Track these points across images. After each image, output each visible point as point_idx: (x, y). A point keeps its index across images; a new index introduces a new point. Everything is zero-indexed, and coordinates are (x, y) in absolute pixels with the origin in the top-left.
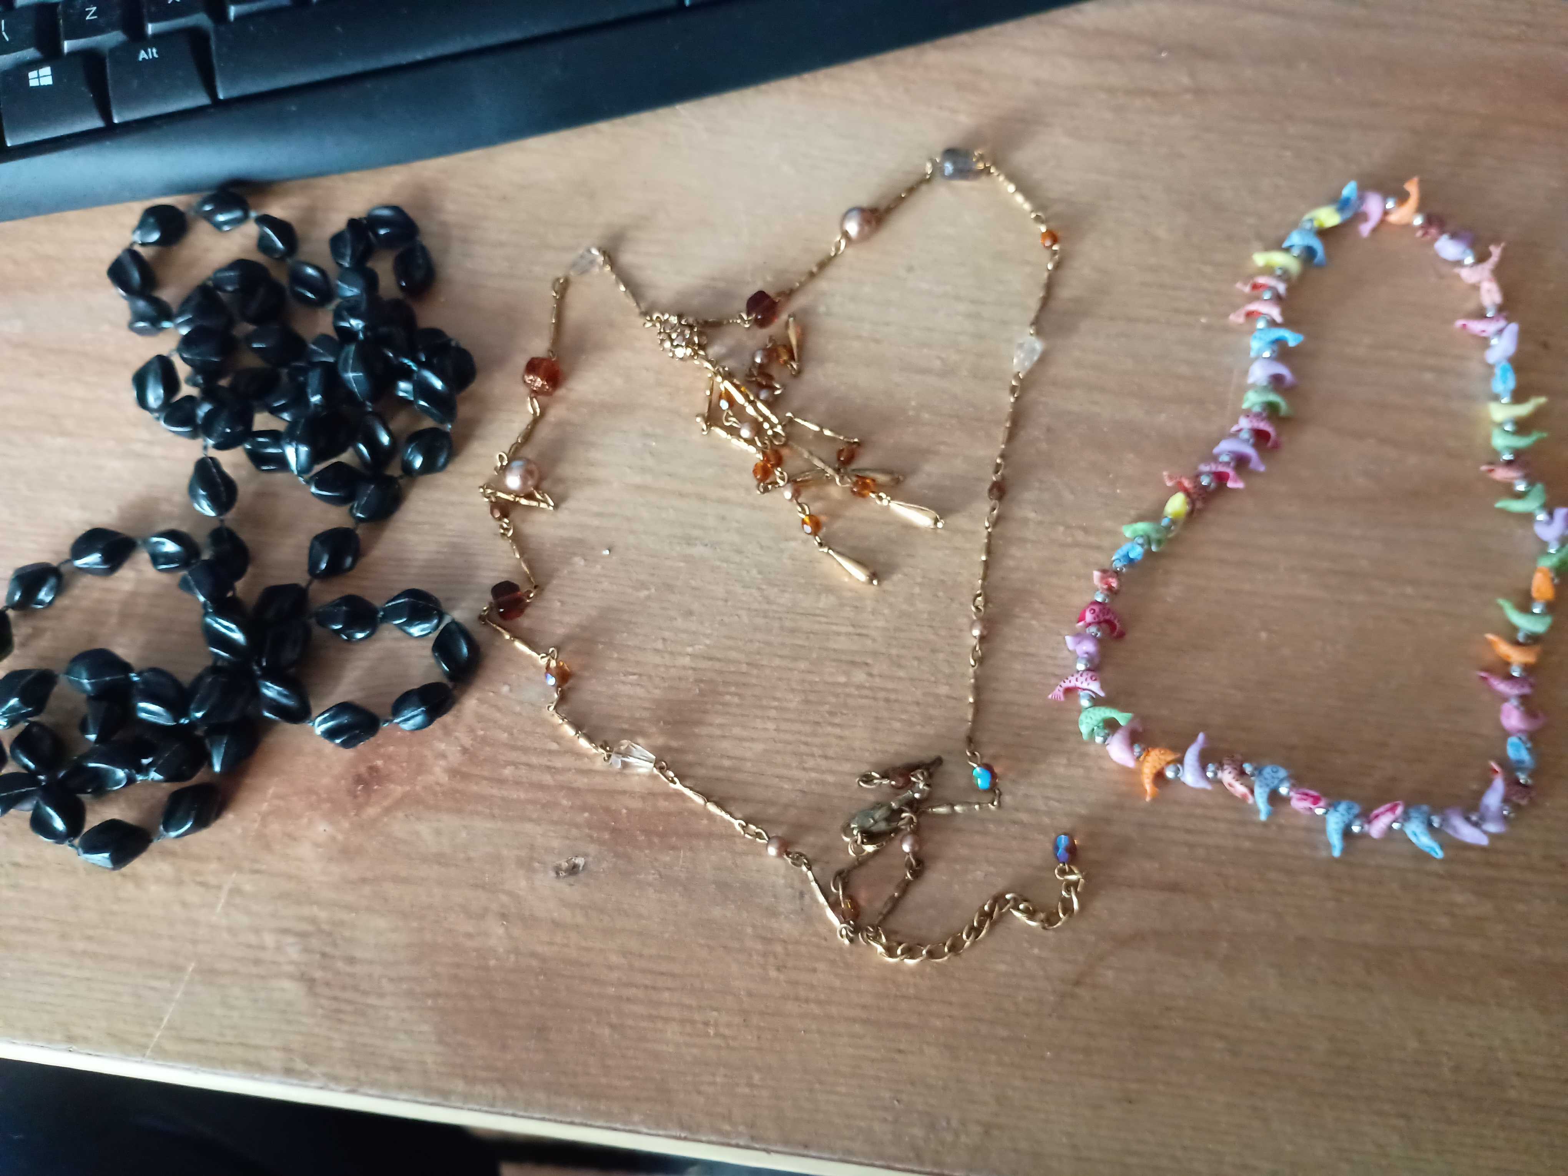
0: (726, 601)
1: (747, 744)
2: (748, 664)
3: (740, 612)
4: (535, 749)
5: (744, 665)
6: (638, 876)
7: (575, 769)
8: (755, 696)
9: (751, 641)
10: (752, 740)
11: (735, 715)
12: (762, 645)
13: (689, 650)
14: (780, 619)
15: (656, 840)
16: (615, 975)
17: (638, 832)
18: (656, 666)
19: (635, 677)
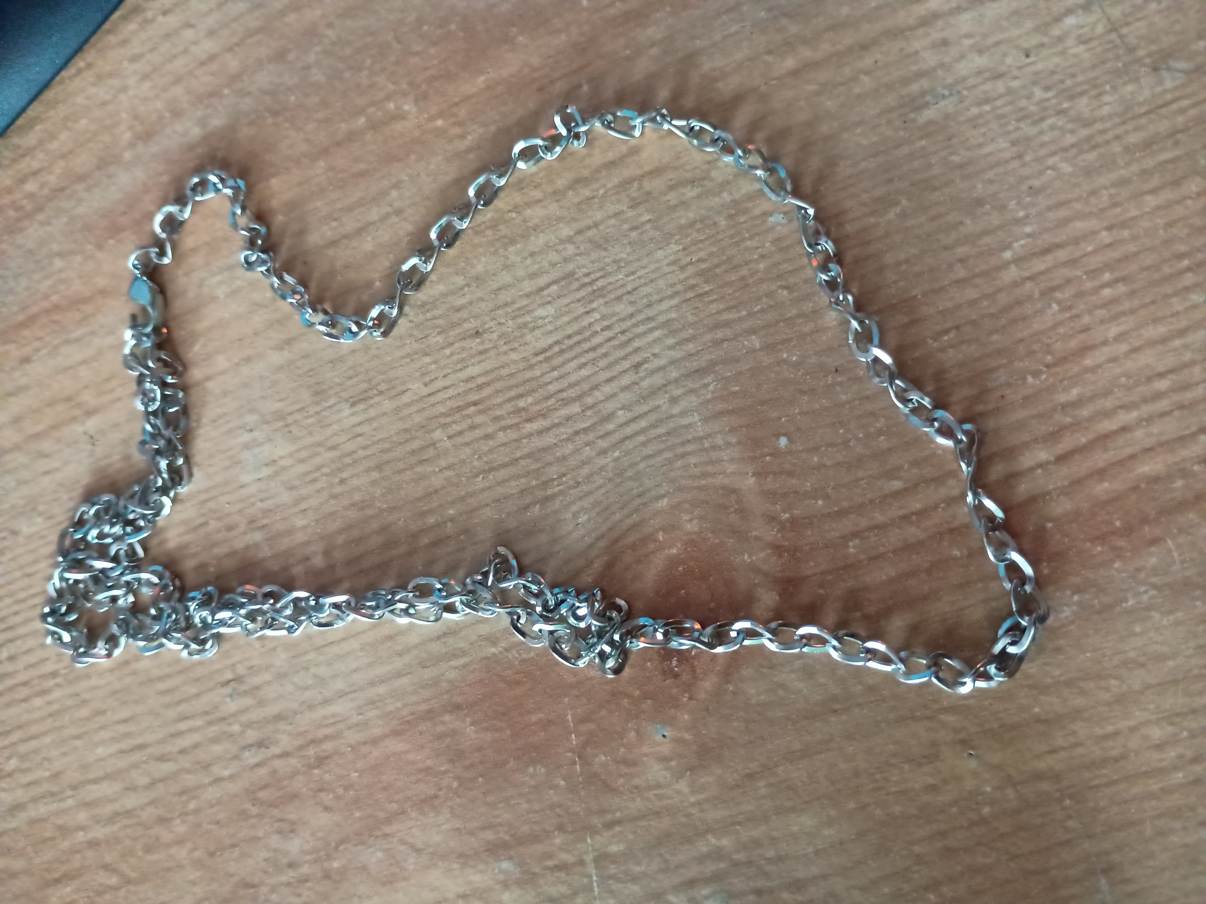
0: (1020, 156)
1: (1177, 343)
2: (1109, 228)
3: (1051, 161)
4: (871, 501)
5: (1104, 233)
6: (1124, 605)
7: (943, 501)
8: (1148, 268)
9: (1093, 193)
10: (1182, 333)
11: (1133, 311)
12: (1113, 191)
13: (1008, 255)
14: (1118, 137)
15: (1121, 543)
16: (1172, 754)
17: (1088, 544)
18: (972, 303)
19: (952, 334)
